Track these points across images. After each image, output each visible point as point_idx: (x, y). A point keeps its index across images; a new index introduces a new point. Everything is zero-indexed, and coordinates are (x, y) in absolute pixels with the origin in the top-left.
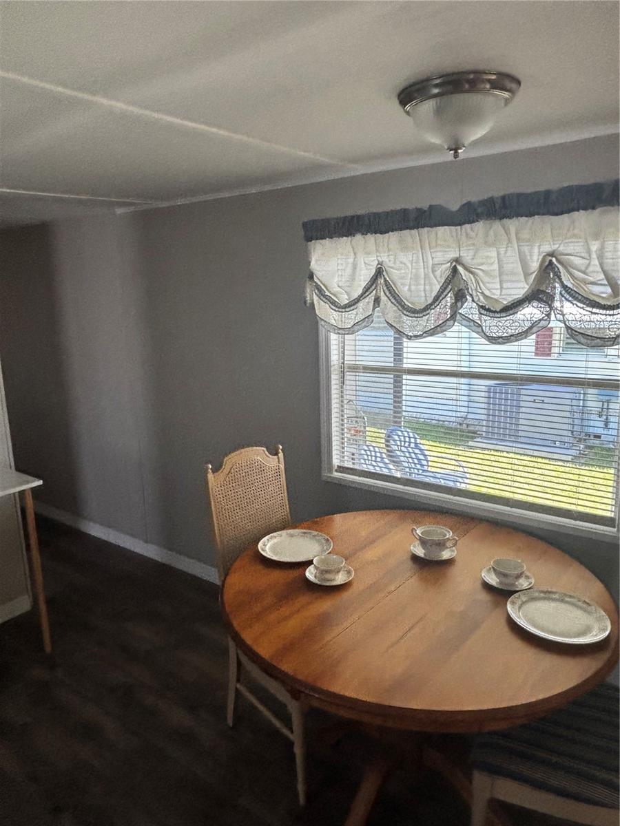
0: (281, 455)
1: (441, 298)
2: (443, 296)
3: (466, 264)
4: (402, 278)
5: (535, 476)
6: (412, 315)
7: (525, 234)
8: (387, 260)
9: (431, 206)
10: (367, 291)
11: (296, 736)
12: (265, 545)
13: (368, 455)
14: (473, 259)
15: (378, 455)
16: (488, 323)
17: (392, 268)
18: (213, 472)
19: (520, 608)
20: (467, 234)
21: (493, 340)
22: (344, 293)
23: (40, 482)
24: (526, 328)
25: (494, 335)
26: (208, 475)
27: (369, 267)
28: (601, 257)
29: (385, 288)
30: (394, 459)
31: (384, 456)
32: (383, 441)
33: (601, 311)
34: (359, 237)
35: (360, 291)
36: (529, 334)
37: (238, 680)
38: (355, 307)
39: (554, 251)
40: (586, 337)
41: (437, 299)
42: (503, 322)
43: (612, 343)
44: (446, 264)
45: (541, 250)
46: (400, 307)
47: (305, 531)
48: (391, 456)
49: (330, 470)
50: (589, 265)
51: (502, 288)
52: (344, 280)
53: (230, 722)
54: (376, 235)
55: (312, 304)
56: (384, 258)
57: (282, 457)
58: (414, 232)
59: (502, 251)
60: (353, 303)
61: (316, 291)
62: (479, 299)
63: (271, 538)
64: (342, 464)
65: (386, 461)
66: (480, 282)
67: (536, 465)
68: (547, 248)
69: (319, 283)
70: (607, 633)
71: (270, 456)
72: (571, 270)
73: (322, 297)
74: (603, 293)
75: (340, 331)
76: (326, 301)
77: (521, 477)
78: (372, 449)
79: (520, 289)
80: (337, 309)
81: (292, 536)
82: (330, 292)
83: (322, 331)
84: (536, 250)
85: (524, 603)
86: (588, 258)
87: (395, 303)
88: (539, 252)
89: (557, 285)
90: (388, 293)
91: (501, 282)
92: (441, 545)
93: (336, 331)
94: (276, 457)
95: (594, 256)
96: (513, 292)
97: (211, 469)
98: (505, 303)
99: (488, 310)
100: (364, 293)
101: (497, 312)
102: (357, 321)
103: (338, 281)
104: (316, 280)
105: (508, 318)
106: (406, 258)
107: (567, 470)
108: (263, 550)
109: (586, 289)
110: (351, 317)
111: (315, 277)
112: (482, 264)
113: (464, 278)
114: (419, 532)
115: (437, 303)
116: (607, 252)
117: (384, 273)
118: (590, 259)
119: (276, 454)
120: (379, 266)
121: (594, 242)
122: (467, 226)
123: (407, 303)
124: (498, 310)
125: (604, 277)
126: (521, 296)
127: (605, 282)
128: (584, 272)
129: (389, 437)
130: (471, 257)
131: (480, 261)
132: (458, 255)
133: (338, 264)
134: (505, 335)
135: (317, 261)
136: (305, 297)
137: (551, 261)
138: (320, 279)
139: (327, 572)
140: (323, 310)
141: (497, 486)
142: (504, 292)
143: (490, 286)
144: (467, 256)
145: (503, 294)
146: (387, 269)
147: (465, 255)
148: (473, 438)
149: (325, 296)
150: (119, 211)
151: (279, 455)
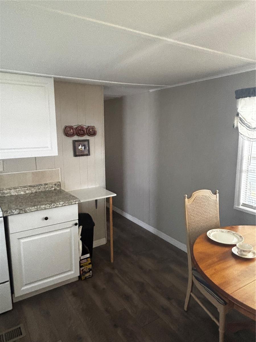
0: (218, 195)
11: (221, 324)
12: (210, 234)
18: (188, 198)
23: (115, 195)
26: (186, 199)
37: (191, 292)
47: (229, 231)
49: (239, 205)
53: (186, 309)
61: (240, 121)
63: (212, 231)
64: (244, 203)
69: (242, 118)
71: (213, 195)
73: (242, 124)
75: (252, 140)
76: (244, 126)
80: (250, 130)
81: (222, 232)
82: (247, 122)
83: (241, 139)
94: (216, 195)
103: (252, 117)
108: (209, 236)
111: (240, 115)
119: (215, 194)
136: (234, 124)
138: (243, 116)
139: (244, 251)
149: (244, 123)
150: (151, 91)
151: (217, 194)
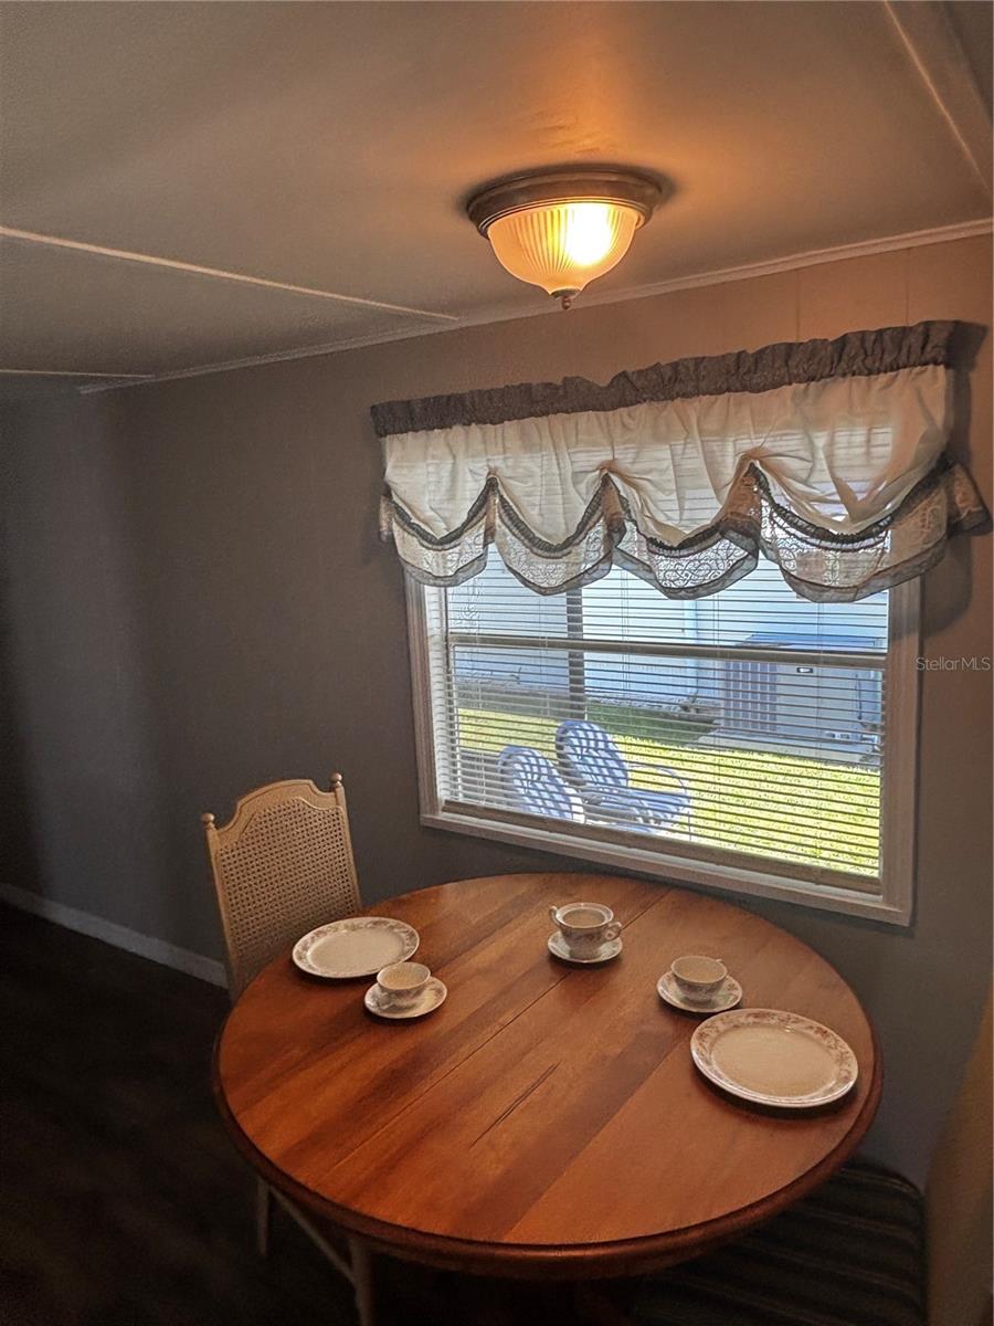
0: (341, 790)
1: (588, 527)
2: (591, 523)
3: (623, 472)
4: (529, 495)
5: (803, 791)
6: (546, 554)
7: (712, 424)
8: (503, 466)
9: (565, 379)
10: (475, 516)
11: (358, 1276)
12: (305, 948)
13: (526, 773)
14: (633, 463)
15: (544, 771)
16: (663, 564)
17: (510, 478)
18: (217, 827)
19: (712, 1045)
20: (624, 425)
21: (672, 593)
22: (439, 519)
24: (722, 573)
25: (673, 586)
26: (208, 832)
27: (476, 477)
28: (830, 458)
29: (502, 511)
30: (573, 778)
31: (555, 772)
32: (552, 747)
33: (834, 545)
34: (458, 430)
35: (464, 517)
36: (728, 583)
38: (456, 542)
39: (756, 449)
40: (812, 586)
41: (583, 527)
42: (685, 564)
43: (852, 595)
44: (594, 471)
45: (738, 446)
46: (526, 542)
47: (377, 919)
48: (567, 773)
49: (434, 809)
50: (812, 470)
51: (682, 509)
52: (437, 498)
54: (483, 426)
55: (392, 538)
56: (498, 462)
57: (343, 792)
58: (543, 421)
59: (679, 449)
60: (454, 537)
61: (397, 516)
62: (647, 527)
64: (452, 799)
65: (560, 781)
66: (649, 501)
67: (804, 772)
68: (747, 445)
69: (401, 504)
70: (851, 1084)
71: (322, 794)
72: (785, 479)
73: (406, 526)
74: (837, 515)
75: (439, 582)
76: (413, 532)
77: (780, 793)
78: (533, 761)
79: (708, 511)
80: (430, 546)
81: (354, 928)
82: (419, 519)
83: (410, 582)
84: (730, 449)
85: (721, 1034)
86: (810, 458)
87: (519, 535)
88: (735, 451)
89: (764, 503)
90: (506, 520)
91: (681, 499)
92: (595, 936)
93: (431, 581)
94: (332, 794)
95: (821, 455)
96: (699, 515)
97: (214, 822)
98: (687, 532)
99: (661, 546)
100: (469, 520)
101: (675, 549)
102: (461, 565)
103: (430, 500)
104: (395, 498)
105: (691, 558)
106: (531, 463)
107: (853, 778)
108: (300, 958)
109: (809, 509)
110: (454, 558)
111: (394, 494)
112: (650, 471)
113: (622, 493)
114: (559, 916)
115: (582, 535)
116: (839, 448)
117: (500, 488)
118: (813, 459)
119: (332, 789)
120: (491, 476)
121: (820, 434)
122: (623, 411)
123: (538, 535)
124: (675, 546)
125: (834, 490)
126: (709, 522)
127: (837, 498)
128: (805, 482)
129: (561, 739)
130: (630, 460)
131: (646, 466)
132: (610, 458)
133: (428, 473)
134: (689, 584)
135: (395, 467)
137: (752, 464)
138: (402, 497)
139: (399, 994)
140: (409, 547)
141: (742, 811)
142: (687, 515)
143: (662, 506)
144: (625, 458)
145: (684, 517)
146: (506, 481)
147: (621, 457)
148: (707, 730)
149: (411, 525)
150: (85, 390)
151: (337, 790)
